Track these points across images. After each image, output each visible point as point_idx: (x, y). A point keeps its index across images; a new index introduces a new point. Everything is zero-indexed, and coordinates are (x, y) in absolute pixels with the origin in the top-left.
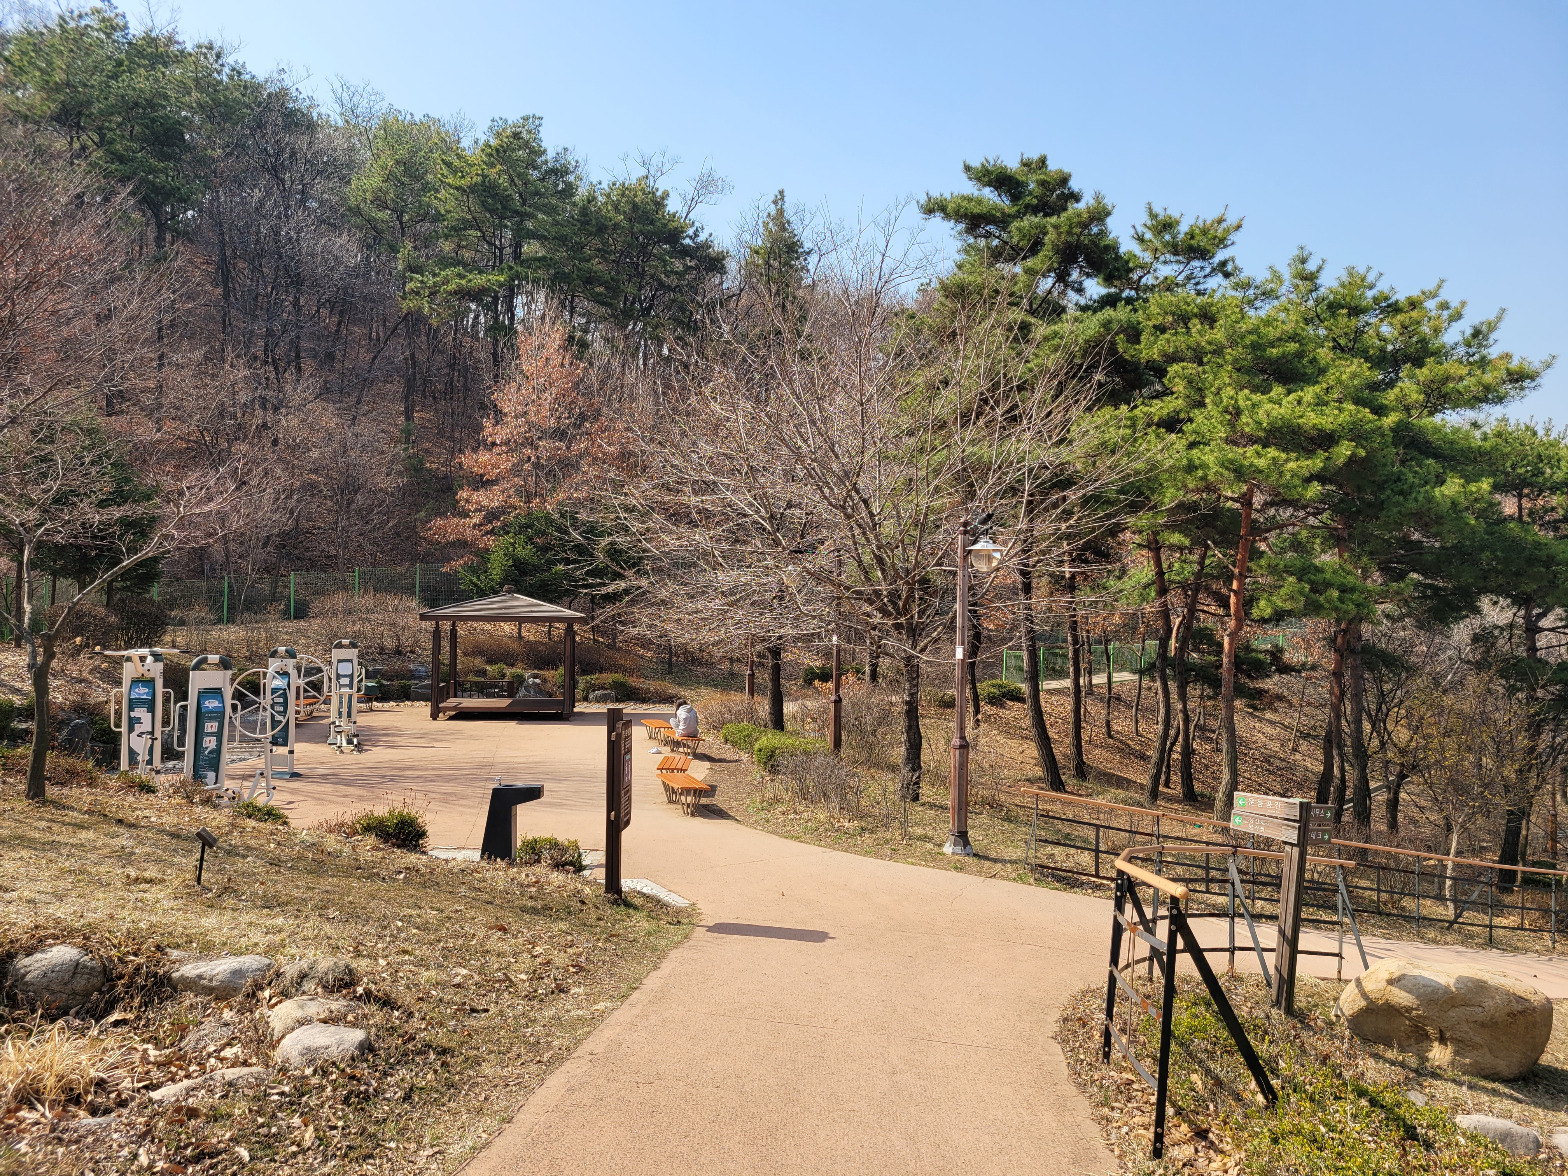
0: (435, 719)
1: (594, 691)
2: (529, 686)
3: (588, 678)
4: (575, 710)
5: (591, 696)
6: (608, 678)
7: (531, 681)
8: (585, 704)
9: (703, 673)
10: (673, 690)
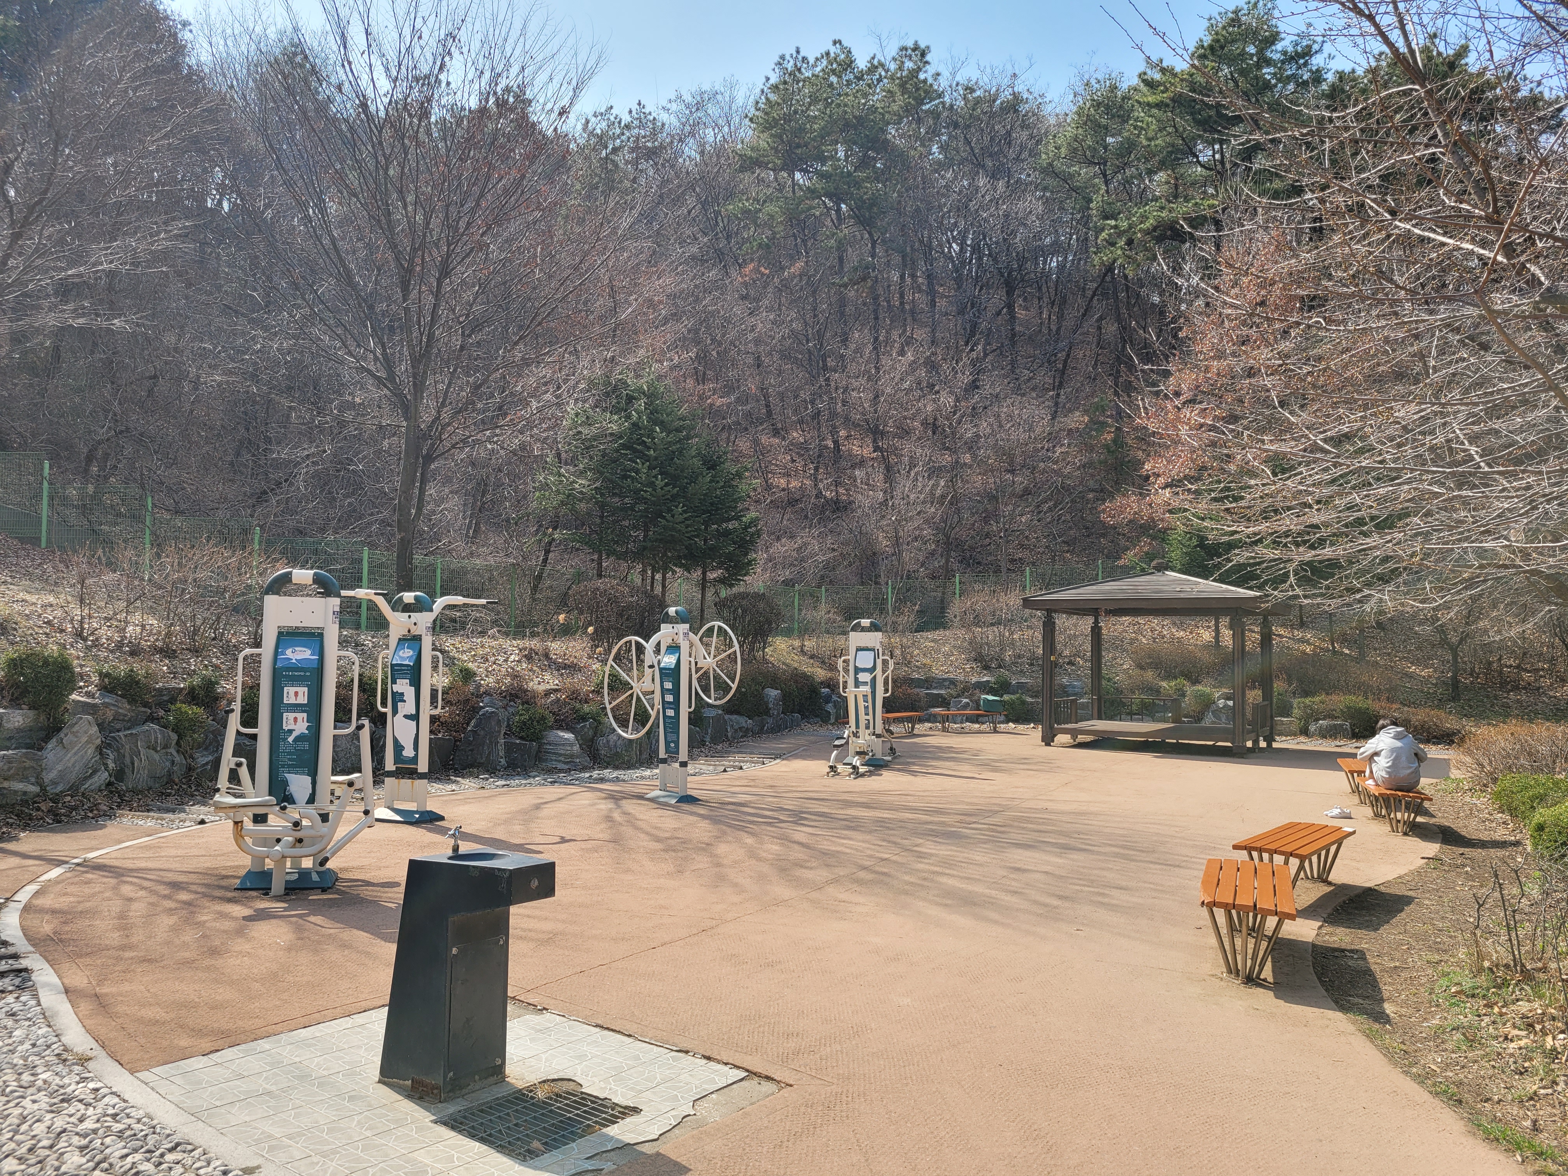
0: (1048, 744)
1: (1317, 720)
2: (1219, 710)
3: (1307, 701)
4: (1275, 745)
5: (1312, 728)
6: (1340, 701)
7: (1221, 703)
8: (1302, 739)
9: (1518, 701)
10: (1451, 723)
